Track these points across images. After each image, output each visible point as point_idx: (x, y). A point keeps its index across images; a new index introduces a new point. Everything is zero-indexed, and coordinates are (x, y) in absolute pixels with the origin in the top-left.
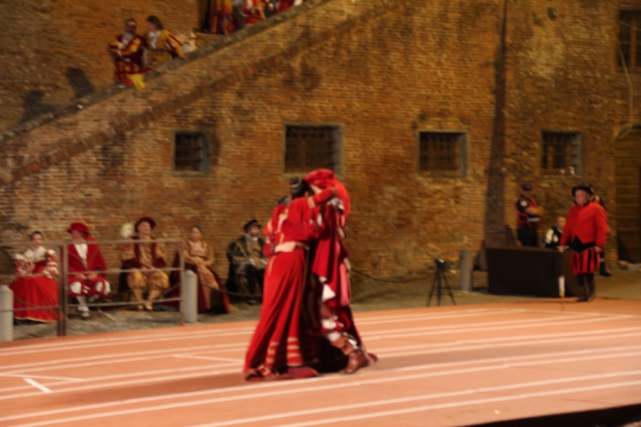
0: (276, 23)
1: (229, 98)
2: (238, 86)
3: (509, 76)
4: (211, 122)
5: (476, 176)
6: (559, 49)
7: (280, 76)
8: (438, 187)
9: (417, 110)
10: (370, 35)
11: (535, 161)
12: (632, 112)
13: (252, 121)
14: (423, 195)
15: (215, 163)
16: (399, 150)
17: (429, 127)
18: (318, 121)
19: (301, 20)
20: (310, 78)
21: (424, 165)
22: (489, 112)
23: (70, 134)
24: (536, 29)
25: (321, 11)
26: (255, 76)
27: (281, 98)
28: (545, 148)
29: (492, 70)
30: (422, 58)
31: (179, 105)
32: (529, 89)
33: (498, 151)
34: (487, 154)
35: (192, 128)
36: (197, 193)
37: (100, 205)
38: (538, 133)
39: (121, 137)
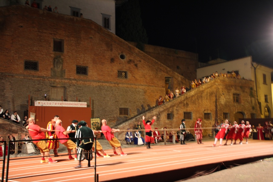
0: (182, 96)
1: (175, 108)
2: (176, 106)
3: (218, 104)
4: (173, 112)
5: (213, 120)
6: (225, 99)
7: (183, 104)
8: (207, 122)
9: (204, 109)
10: (196, 97)
11: (222, 118)
12: (236, 109)
13: (179, 111)
14: (205, 123)
15: (173, 118)
16: (201, 116)
17: (206, 112)
18: (189, 111)
19: (186, 95)
20: (187, 104)
21: (205, 118)
22: (215, 109)
23: (152, 114)
24: (221, 96)
25: (188, 94)
26: (179, 104)
27: (183, 108)
28: (224, 115)
29: (215, 103)
30: (204, 101)
31: (168, 109)
32: (221, 106)
33: (216, 116)
34: (215, 116)
35: (170, 113)
36: (171, 123)
37: (157, 125)
38: (223, 113)
39: (159, 114)
